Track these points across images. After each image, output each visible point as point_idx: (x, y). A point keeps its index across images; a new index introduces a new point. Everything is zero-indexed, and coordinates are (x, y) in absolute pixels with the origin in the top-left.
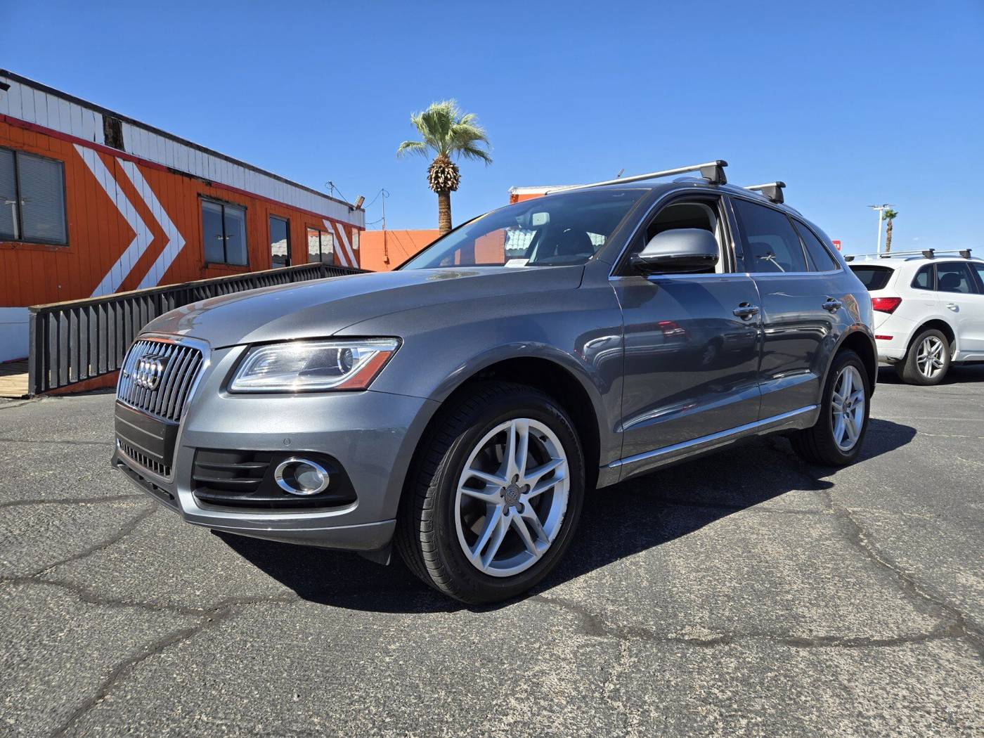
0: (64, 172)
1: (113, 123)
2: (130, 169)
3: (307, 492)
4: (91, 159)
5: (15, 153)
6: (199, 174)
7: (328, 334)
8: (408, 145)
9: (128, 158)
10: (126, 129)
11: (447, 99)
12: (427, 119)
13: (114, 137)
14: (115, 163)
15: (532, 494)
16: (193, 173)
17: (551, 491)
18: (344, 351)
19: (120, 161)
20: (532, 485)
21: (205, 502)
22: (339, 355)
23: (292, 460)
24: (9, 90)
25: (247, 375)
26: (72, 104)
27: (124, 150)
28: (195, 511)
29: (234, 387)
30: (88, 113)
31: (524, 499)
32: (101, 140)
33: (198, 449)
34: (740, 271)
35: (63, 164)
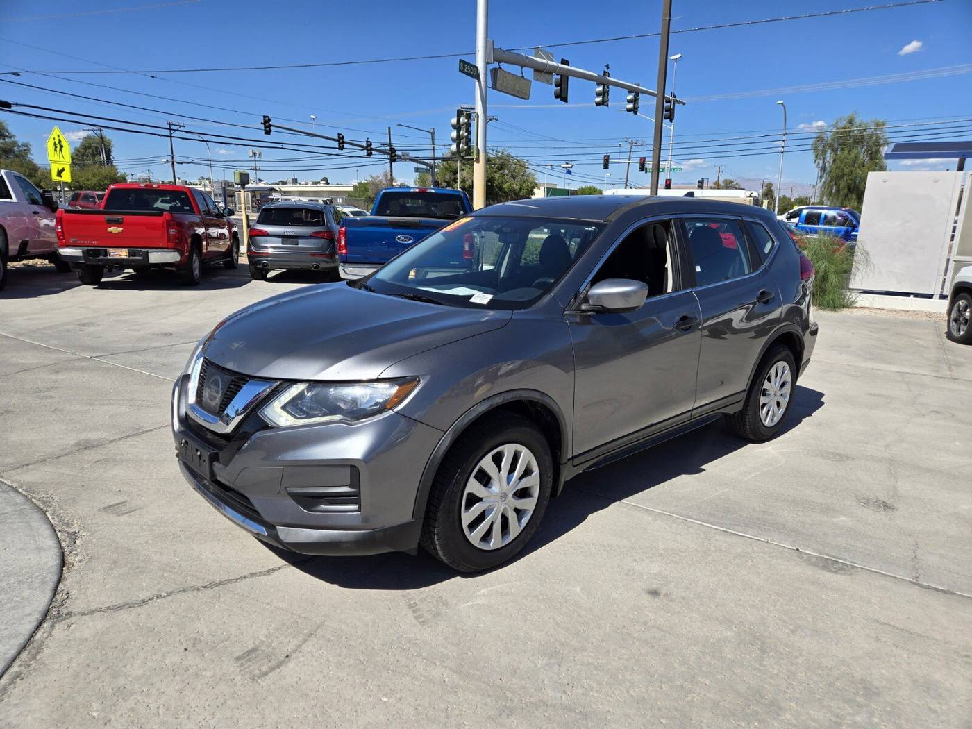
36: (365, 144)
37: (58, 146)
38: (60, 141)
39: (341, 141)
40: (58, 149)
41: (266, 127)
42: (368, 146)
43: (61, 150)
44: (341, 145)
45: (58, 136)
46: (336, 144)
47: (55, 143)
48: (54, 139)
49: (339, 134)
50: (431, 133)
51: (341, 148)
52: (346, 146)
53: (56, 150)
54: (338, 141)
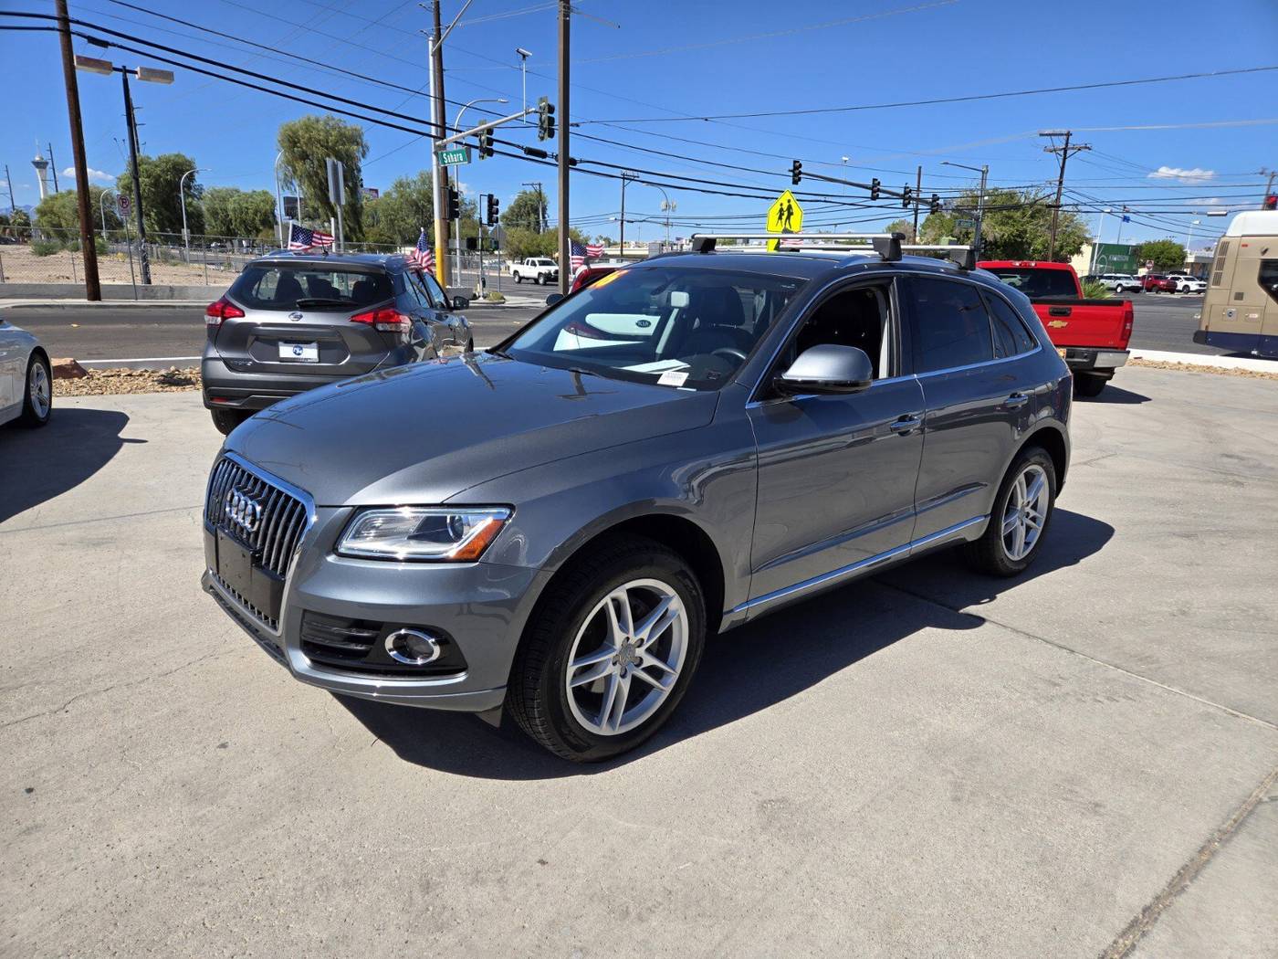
3: (420, 662)
7: (438, 501)
15: (646, 645)
17: (669, 630)
18: (453, 518)
20: (645, 638)
21: (317, 664)
22: (448, 521)
23: (403, 632)
25: (354, 537)
28: (307, 671)
29: (342, 550)
31: (640, 652)
33: (305, 611)
34: (906, 374)
36: (902, 192)
37: (786, 214)
38: (790, 207)
39: (875, 189)
40: (784, 217)
41: (795, 175)
42: (906, 193)
43: (788, 218)
44: (875, 194)
45: (789, 201)
46: (869, 193)
47: (781, 210)
48: (781, 205)
49: (874, 180)
50: (983, 172)
51: (874, 198)
52: (881, 195)
53: (780, 218)
54: (872, 189)
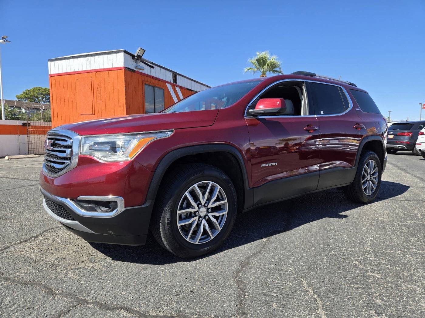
0: (164, 92)
1: (175, 75)
2: (178, 89)
4: (169, 87)
5: (154, 87)
6: (194, 90)
8: (250, 69)
9: (178, 86)
10: (177, 76)
11: (264, 51)
12: (258, 60)
13: (175, 80)
14: (175, 88)
16: (192, 89)
19: (176, 87)
24: (154, 68)
26: (166, 71)
27: (177, 84)
30: (169, 73)
32: (172, 82)
35: (164, 90)
